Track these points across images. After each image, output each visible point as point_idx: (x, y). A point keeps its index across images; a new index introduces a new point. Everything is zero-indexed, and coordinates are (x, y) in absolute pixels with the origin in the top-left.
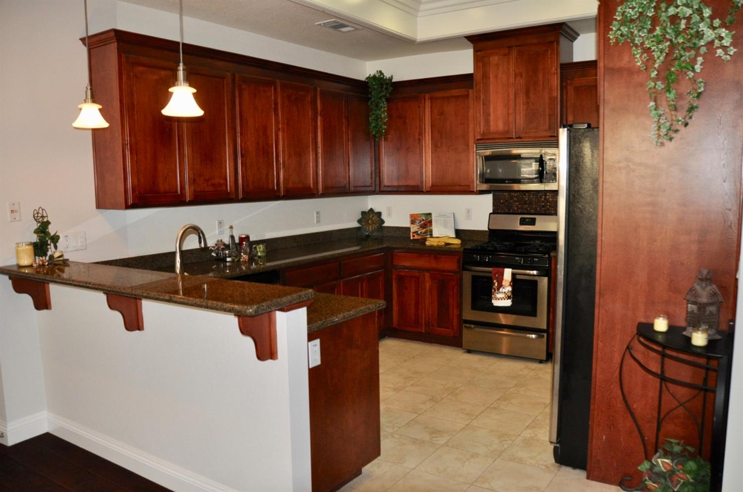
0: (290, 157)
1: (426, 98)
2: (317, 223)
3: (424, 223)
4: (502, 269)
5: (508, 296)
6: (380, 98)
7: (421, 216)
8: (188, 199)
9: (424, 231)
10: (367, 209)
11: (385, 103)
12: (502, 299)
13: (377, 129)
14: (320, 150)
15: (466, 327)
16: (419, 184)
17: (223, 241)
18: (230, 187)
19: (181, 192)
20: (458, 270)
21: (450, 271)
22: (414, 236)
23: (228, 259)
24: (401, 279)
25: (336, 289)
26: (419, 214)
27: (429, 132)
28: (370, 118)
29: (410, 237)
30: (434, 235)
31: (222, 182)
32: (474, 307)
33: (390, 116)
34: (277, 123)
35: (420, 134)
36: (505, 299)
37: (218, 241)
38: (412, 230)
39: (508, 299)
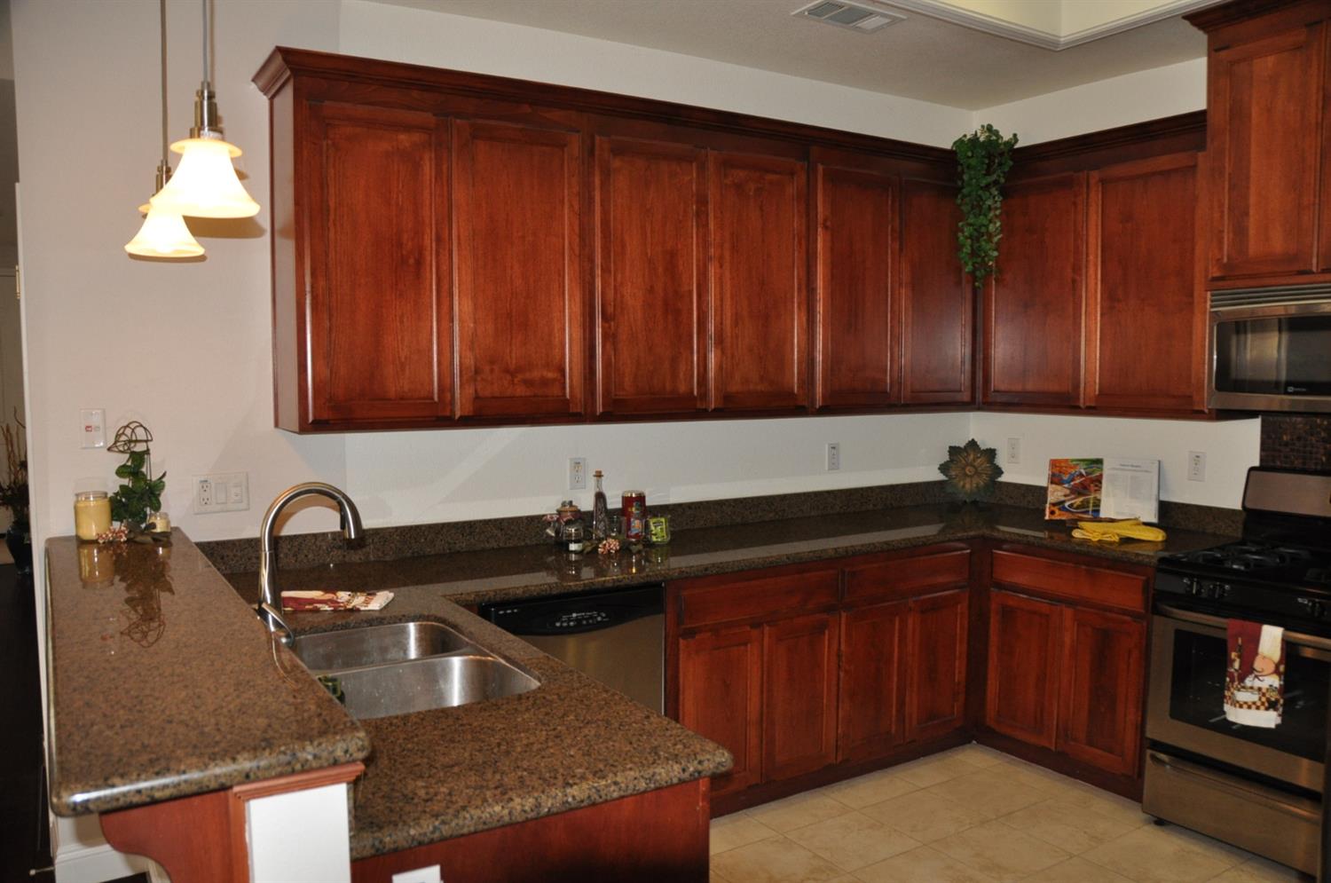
0: (737, 319)
1: (1092, 181)
2: (829, 469)
3: (1081, 483)
4: (1256, 625)
5: (1268, 700)
6: (987, 187)
7: (1075, 466)
8: (458, 414)
9: (1078, 501)
10: (961, 443)
11: (996, 198)
12: (1249, 707)
13: (979, 260)
14: (820, 308)
15: (1153, 757)
16: (1070, 391)
17: (574, 504)
18: (571, 387)
19: (439, 397)
20: (1143, 611)
21: (1125, 612)
22: (1052, 513)
23: (573, 547)
24: (1008, 614)
25: (827, 632)
26: (1072, 460)
27: (1096, 265)
28: (960, 234)
29: (1045, 515)
30: (1103, 515)
31: (550, 375)
32: (1176, 714)
33: (1007, 229)
34: (704, 244)
35: (1077, 269)
36: (1258, 708)
37: (564, 504)
38: (1051, 498)
39: (1267, 709)
